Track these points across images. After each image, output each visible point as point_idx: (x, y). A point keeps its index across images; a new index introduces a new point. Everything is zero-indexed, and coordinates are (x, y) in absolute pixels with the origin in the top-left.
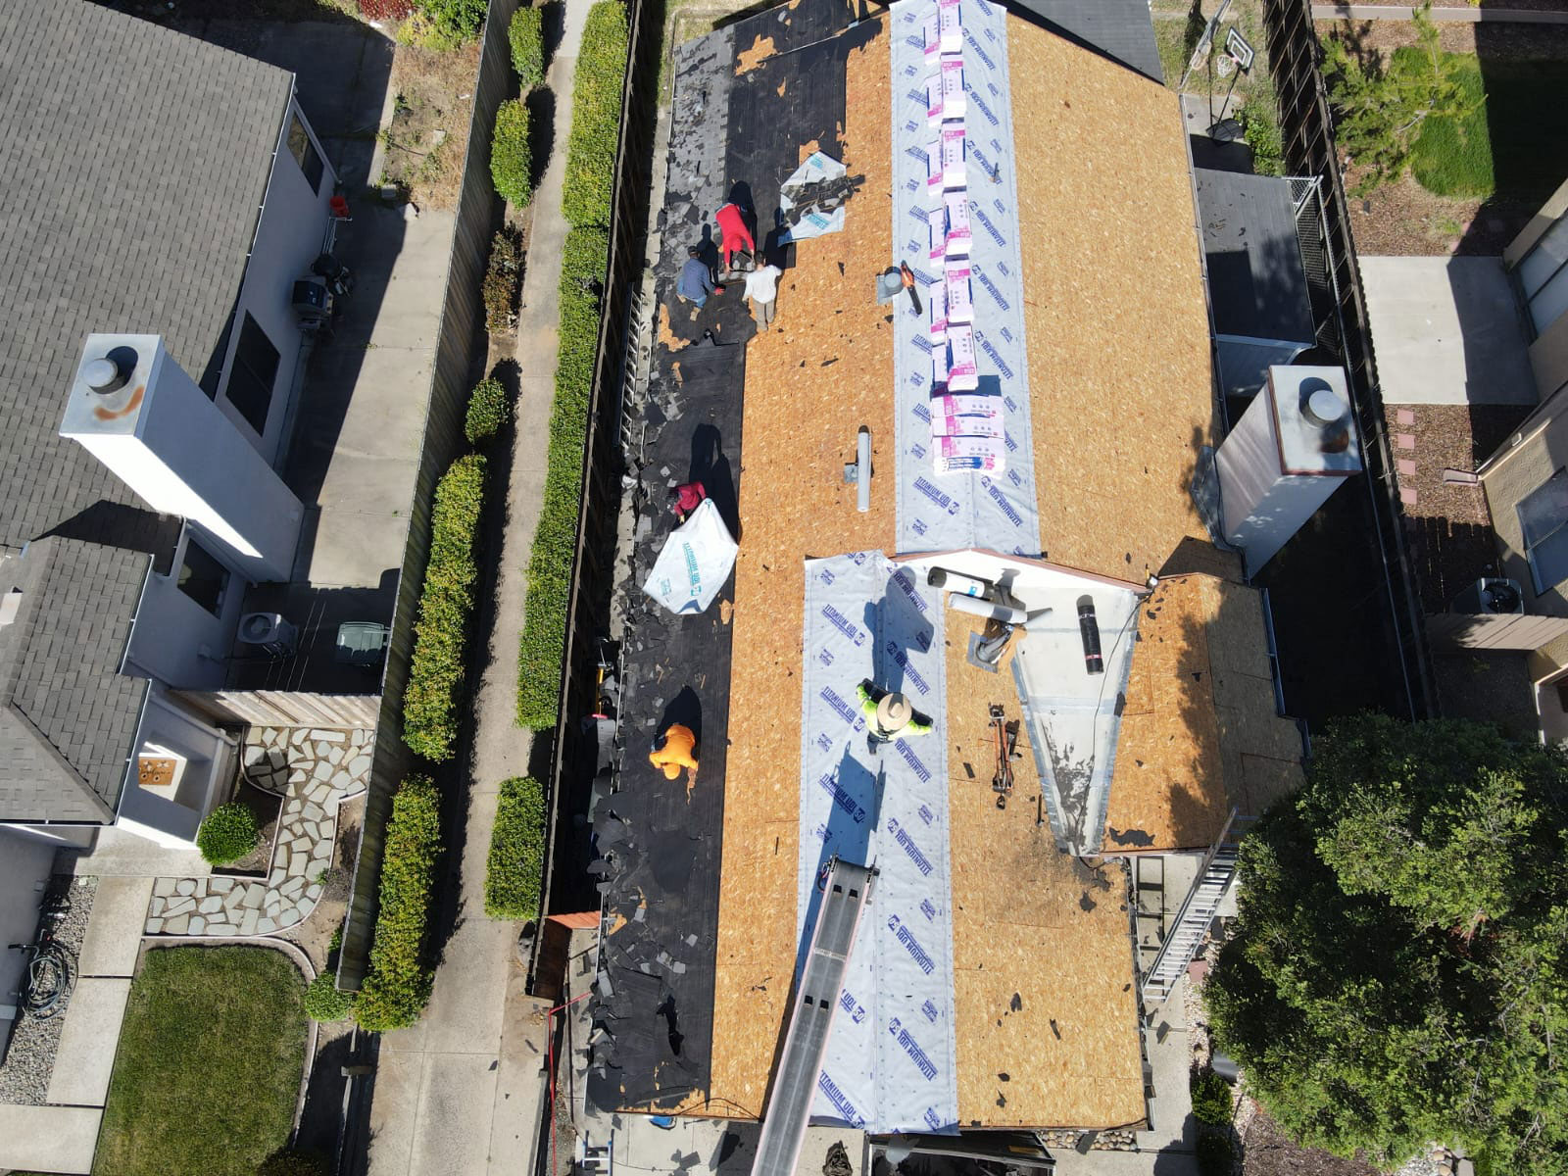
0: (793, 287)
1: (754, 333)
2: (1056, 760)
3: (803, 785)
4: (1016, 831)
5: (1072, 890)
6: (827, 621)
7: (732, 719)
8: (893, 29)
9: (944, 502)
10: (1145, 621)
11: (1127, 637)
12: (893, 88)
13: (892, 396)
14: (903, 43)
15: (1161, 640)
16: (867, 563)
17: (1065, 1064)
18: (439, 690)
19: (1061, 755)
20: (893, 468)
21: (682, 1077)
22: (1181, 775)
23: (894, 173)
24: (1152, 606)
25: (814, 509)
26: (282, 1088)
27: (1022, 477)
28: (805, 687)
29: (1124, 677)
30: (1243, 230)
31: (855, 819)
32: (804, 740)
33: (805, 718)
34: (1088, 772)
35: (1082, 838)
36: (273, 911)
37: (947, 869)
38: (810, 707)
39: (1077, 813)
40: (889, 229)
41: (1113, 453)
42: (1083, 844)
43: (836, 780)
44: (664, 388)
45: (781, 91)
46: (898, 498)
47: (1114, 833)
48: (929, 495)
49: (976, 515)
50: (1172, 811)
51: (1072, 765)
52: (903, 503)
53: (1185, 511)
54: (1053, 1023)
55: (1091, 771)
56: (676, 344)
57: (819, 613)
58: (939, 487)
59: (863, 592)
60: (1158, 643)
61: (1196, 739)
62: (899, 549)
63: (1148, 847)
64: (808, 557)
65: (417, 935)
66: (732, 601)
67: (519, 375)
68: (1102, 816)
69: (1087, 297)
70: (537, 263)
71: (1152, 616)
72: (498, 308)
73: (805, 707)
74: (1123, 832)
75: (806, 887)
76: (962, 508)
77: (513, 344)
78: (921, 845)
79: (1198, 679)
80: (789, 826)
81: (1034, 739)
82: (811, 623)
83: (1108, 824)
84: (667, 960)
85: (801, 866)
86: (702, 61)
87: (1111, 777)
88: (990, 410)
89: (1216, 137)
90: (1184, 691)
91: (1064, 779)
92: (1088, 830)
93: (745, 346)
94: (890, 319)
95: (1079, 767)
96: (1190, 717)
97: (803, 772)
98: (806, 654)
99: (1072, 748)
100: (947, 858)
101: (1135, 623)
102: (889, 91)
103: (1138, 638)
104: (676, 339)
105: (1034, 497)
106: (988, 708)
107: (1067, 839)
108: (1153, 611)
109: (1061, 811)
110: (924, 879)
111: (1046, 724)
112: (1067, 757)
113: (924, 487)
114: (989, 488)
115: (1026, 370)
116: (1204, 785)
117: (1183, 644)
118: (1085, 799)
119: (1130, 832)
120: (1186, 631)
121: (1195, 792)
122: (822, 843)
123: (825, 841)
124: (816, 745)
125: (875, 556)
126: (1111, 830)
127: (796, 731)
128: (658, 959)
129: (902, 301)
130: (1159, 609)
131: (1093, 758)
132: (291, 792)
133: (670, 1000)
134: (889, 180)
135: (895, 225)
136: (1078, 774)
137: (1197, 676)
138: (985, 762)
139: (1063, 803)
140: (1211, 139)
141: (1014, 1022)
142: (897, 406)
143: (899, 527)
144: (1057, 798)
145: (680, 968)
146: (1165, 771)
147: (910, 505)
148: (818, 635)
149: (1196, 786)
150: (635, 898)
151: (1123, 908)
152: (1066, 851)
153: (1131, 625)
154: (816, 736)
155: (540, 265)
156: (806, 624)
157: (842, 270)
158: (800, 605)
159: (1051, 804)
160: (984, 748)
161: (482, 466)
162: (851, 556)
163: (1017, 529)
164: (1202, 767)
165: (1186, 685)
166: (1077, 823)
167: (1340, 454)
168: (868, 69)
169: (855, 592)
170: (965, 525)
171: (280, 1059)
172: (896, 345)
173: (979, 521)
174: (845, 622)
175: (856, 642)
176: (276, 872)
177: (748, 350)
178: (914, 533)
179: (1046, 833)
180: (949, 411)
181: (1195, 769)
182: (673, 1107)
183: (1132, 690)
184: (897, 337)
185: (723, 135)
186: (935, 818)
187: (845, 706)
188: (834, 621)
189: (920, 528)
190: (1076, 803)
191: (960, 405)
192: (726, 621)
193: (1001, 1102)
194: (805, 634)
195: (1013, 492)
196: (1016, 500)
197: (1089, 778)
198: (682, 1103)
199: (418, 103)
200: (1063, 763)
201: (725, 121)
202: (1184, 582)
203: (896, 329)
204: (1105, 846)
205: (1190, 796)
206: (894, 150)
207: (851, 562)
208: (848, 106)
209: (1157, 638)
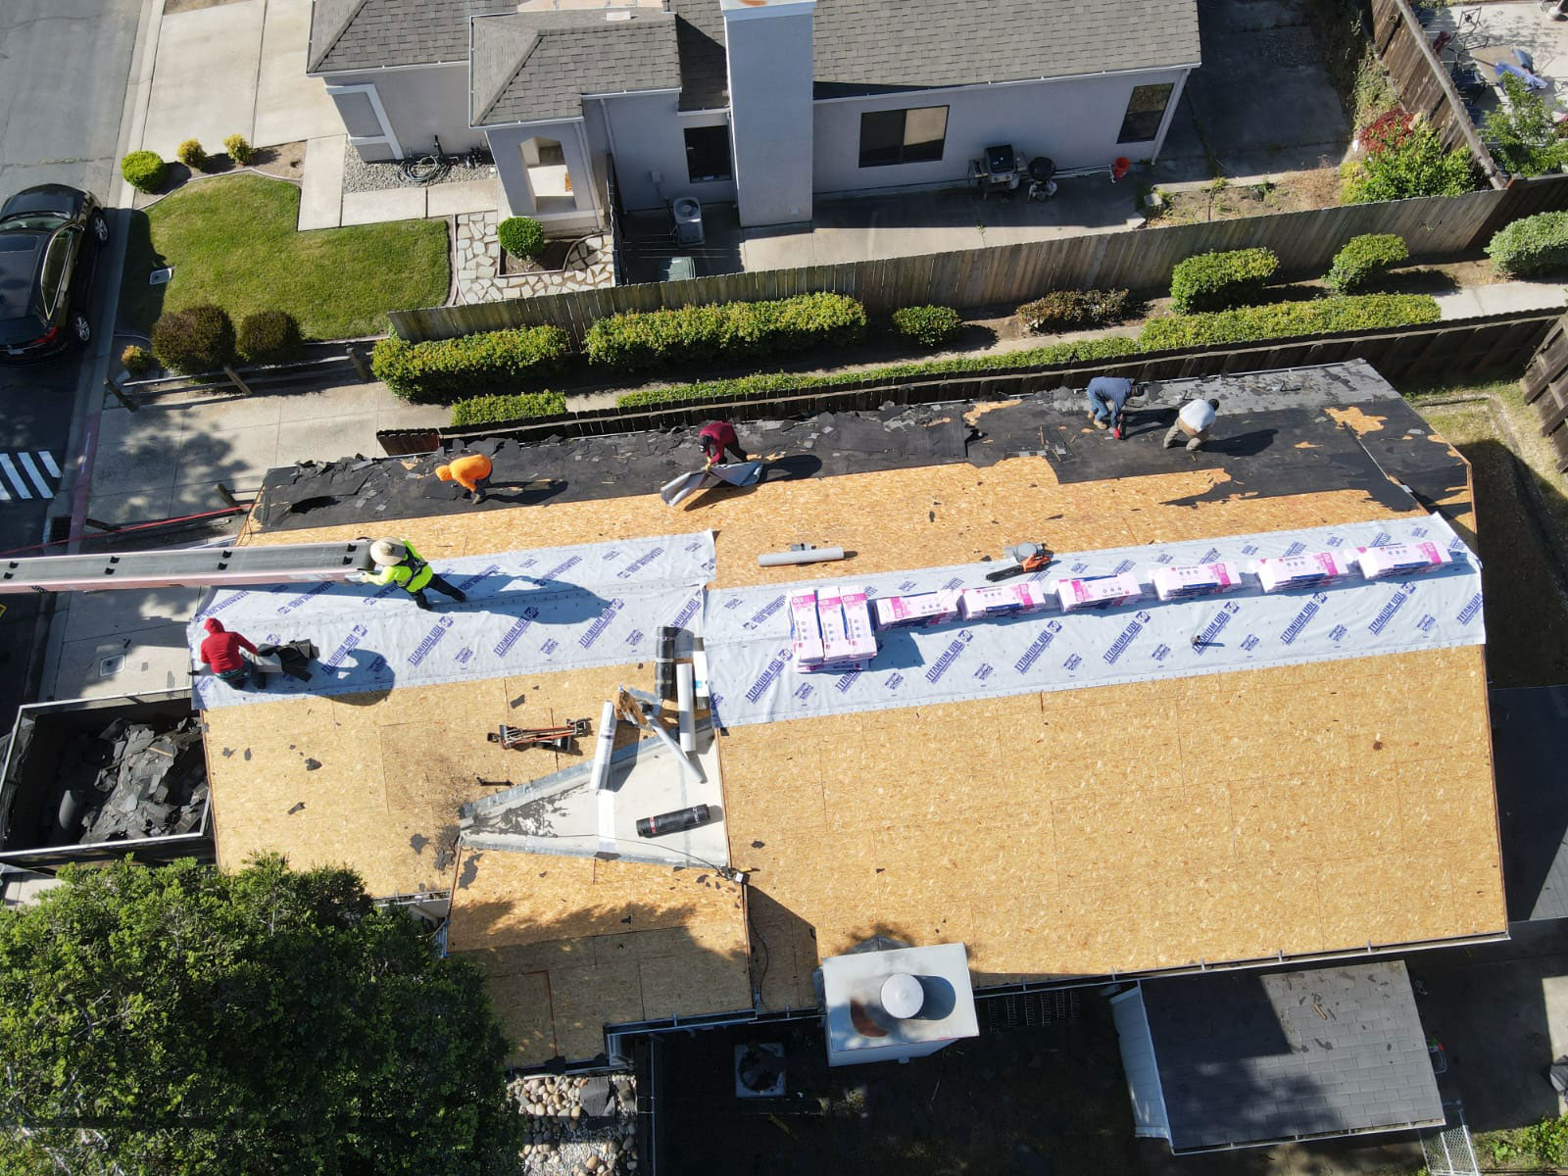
0: (1034, 486)
1: (979, 466)
2: (551, 800)
3: (494, 555)
4: (470, 756)
5: (429, 825)
6: (648, 552)
8: (1401, 520)
9: (758, 618)
10: (697, 873)
11: (683, 859)
12: (1310, 530)
13: (889, 570)
14: (1380, 530)
15: (672, 889)
16: (703, 572)
17: (268, 820)
18: (637, 333)
19: (557, 805)
20: (803, 579)
21: (273, 518)
22: (522, 910)
23: (1184, 543)
24: (712, 879)
26: (352, 326)
27: (809, 700)
28: (585, 545)
29: (636, 859)
32: (535, 550)
33: (556, 548)
34: (541, 832)
35: (478, 832)
36: (476, 287)
37: (419, 682)
38: (565, 551)
39: (502, 825)
40: (1105, 545)
41: (886, 823)
42: (471, 833)
43: (493, 575)
44: (922, 416)
45: (1304, 445)
46: (770, 586)
47: (478, 857)
48: (769, 608)
49: (742, 645)
50: (487, 904)
51: (548, 817)
52: (763, 590)
53: (850, 929)
54: (301, 806)
55: (542, 836)
56: (971, 417)
57: (658, 545)
58: (776, 614)
60: (669, 885)
61: (558, 921)
62: (711, 592)
63: (457, 885)
64: (716, 535)
65: (441, 367)
68: (496, 847)
69: (1087, 781)
71: (701, 879)
72: (1040, 308)
73: (567, 548)
74: (476, 863)
76: (749, 632)
77: (1014, 336)
78: (435, 652)
79: (624, 921)
80: (459, 551)
81: (567, 773)
82: (648, 542)
83: (487, 852)
84: (369, 496)
86: (1346, 382)
87: (533, 852)
88: (856, 639)
89: (1553, 1068)
90: (612, 910)
91: (532, 810)
92: (485, 837)
93: (962, 462)
94: (987, 559)
95: (546, 823)
96: (581, 918)
97: (505, 554)
98: (617, 542)
99: (564, 815)
100: (429, 682)
101: (694, 865)
102: (1305, 526)
103: (677, 869)
104: (978, 415)
105: (790, 718)
106: (586, 717)
107: (476, 818)
108: (707, 880)
109: (501, 809)
110: (405, 659)
112: (555, 810)
113: (780, 603)
114: (779, 659)
115: (948, 699)
116: (509, 930)
117: (663, 908)
118: (515, 832)
119: (476, 869)
120: (679, 910)
121: (502, 923)
124: (528, 558)
125: (708, 577)
126: (481, 855)
127: (545, 544)
128: (372, 491)
129: (1006, 564)
130: (708, 885)
131: (555, 836)
132: (567, 274)
133: (335, 502)
134: (1173, 539)
135: (1111, 551)
136: (539, 823)
137: (628, 920)
138: (531, 717)
139: (510, 811)
140: (1552, 1063)
141: (296, 763)
143: (736, 589)
144: (515, 804)
145: (360, 504)
146: (531, 895)
147: (756, 598)
148: (635, 548)
149: (508, 922)
151: (422, 886)
152: (462, 816)
153: (693, 861)
154: (537, 557)
156: (649, 539)
157: (1052, 518)
158: (666, 532)
159: (506, 797)
160: (544, 715)
161: (855, 322)
162: (712, 561)
163: (742, 696)
164: (529, 927)
165: (618, 911)
166: (492, 826)
167: (850, 1024)
168: (1338, 506)
169: (673, 567)
170: (729, 636)
171: (371, 319)
172: (952, 567)
173: (736, 649)
174: (644, 564)
175: (622, 573)
176: (505, 280)
177: (959, 464)
178: (728, 600)
179: (477, 791)
180: (848, 599)
181: (525, 921)
183: (621, 865)
186: (464, 666)
187: (561, 573)
188: (646, 556)
189: (733, 604)
190: (511, 821)
191: (855, 608)
193: (228, 753)
194: (639, 540)
195: (786, 689)
196: (778, 691)
197: (536, 834)
198: (255, 520)
199: (1273, 201)
200: (549, 807)
201: (1259, 409)
202: (737, 906)
203: (973, 565)
204: (467, 851)
205: (499, 917)
206: (1216, 540)
207: (707, 561)
208: (1280, 498)
209: (675, 884)
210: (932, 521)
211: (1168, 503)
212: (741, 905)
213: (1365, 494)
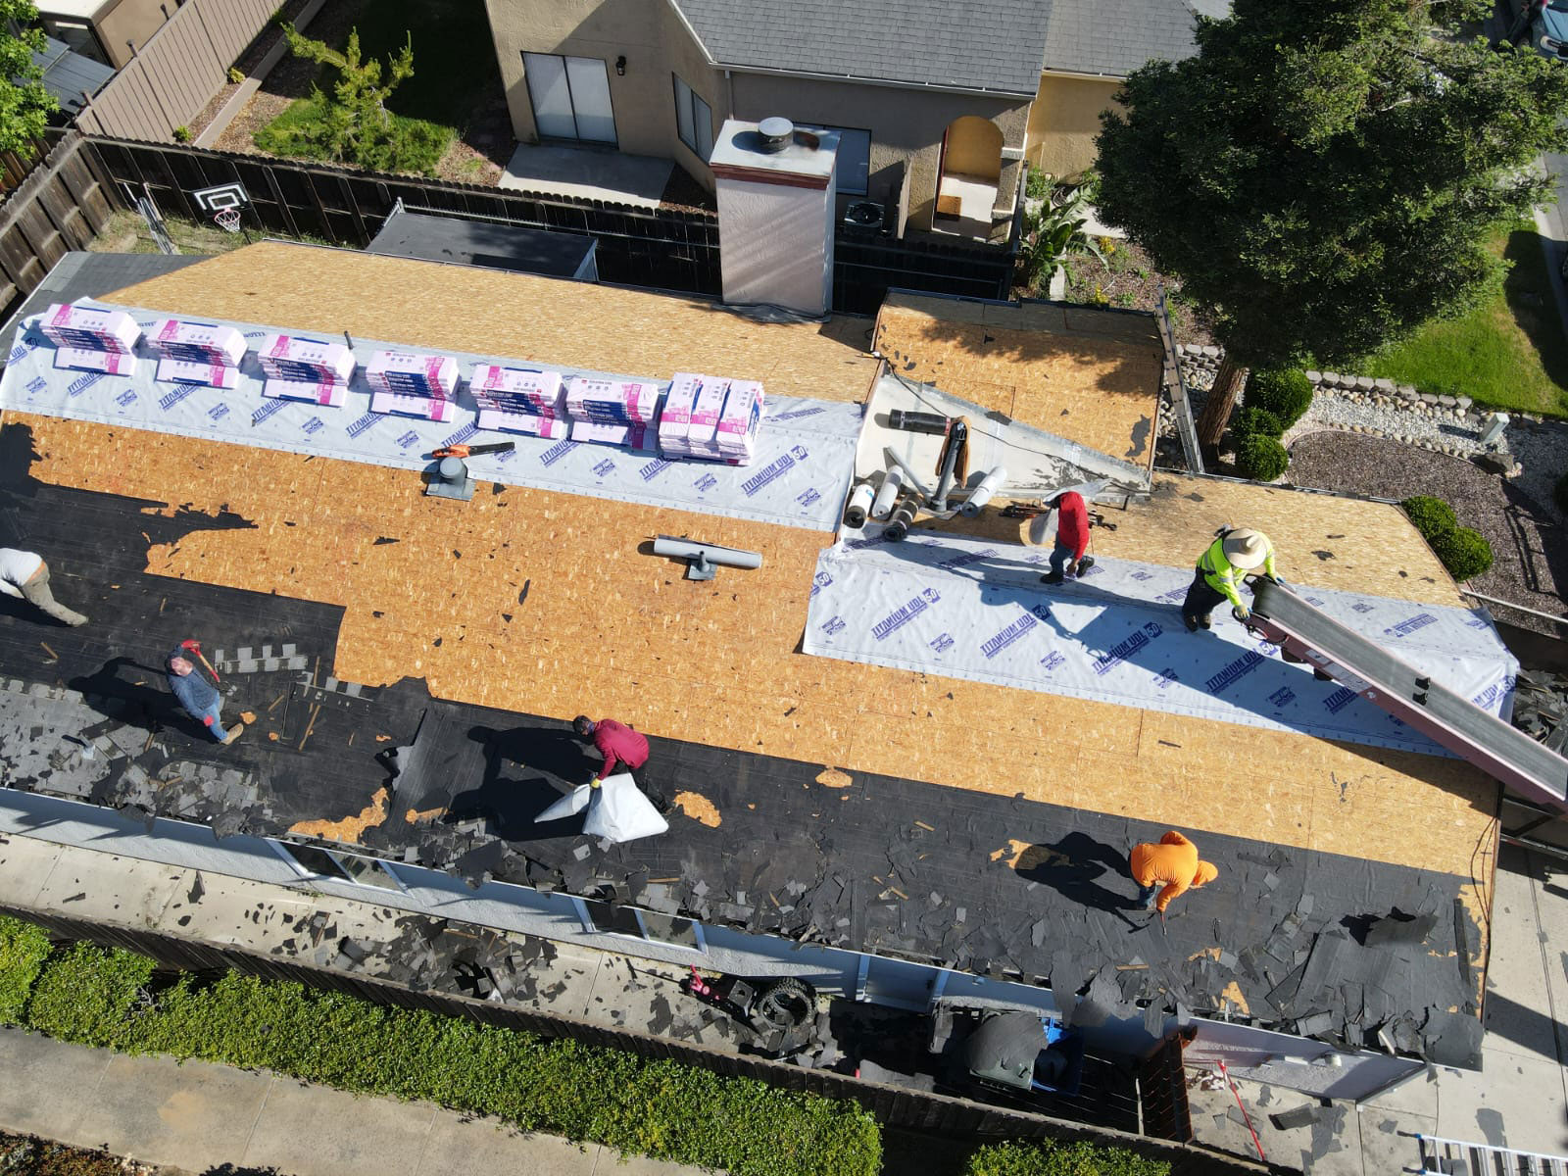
0: (377, 614)
1: (421, 684)
2: (1050, 487)
3: (1099, 698)
4: (1137, 524)
5: (1183, 503)
6: (893, 635)
7: (990, 788)
8: (37, 410)
9: (787, 462)
10: (914, 374)
11: (926, 393)
12: (138, 426)
13: (613, 503)
14: (72, 401)
15: (941, 363)
16: (833, 571)
19: (1045, 481)
20: (715, 519)
22: (1090, 375)
23: (277, 447)
24: (900, 364)
25: (731, 629)
28: (973, 677)
29: (970, 407)
30: (444, 251)
31: (1155, 636)
32: (1041, 688)
33: (1014, 684)
34: (1064, 464)
35: (1130, 484)
38: (1002, 675)
39: (1104, 483)
40: (362, 468)
42: (1138, 485)
44: (440, 841)
46: (759, 518)
47: (1131, 453)
48: (770, 479)
49: (816, 431)
50: (1122, 393)
51: (1056, 475)
52: (769, 513)
53: (788, 328)
54: (1330, 537)
55: (1063, 460)
56: (375, 815)
57: (879, 644)
58: (764, 465)
59: (869, 582)
60: (943, 367)
61: (1053, 354)
63: (1152, 424)
64: (799, 649)
66: (821, 768)
67: (234, 1169)
68: (1112, 460)
70: (29, 1115)
71: (911, 366)
73: (1000, 681)
74: (1132, 444)
75: (1229, 712)
76: (804, 443)
79: (991, 339)
80: (1147, 720)
81: (1029, 496)
82: (890, 657)
83: (1122, 457)
84: (1294, 922)
85: (1201, 714)
87: (1073, 443)
90: (1001, 354)
92: (1125, 477)
93: (437, 699)
94: (498, 488)
95: (1057, 469)
96: (1031, 353)
97: (1084, 695)
98: (930, 670)
99: (1038, 471)
101: (915, 384)
103: (932, 384)
104: (365, 811)
106: (1003, 517)
107: (1133, 495)
108: (906, 365)
109: (1105, 494)
111: (1011, 485)
112: (1047, 477)
113: (754, 485)
114: (779, 418)
116: (1103, 357)
117: (951, 344)
118: (1091, 472)
119: (1133, 438)
120: (938, 338)
121: (1109, 368)
122: (1175, 684)
123: (1174, 677)
124: (1052, 673)
125: (828, 559)
126: (1127, 455)
127: (1027, 697)
128: (1291, 936)
129: (483, 469)
130: (906, 358)
131: (1049, 456)
133: (1347, 921)
134: (285, 456)
135: (360, 459)
136: (1064, 472)
137: (988, 339)
141: (1345, 559)
142: (630, 500)
143: (798, 524)
145: (1307, 905)
146: (1080, 390)
147: (777, 505)
148: (909, 651)
149: (1103, 365)
150: (1204, 963)
152: (1145, 501)
153: (915, 389)
154: (1041, 671)
155: (36, 1111)
156: (888, 663)
157: (390, 541)
158: (861, 668)
162: (817, 589)
163: (830, 412)
164: (1082, 356)
165: (995, 351)
166: (1115, 485)
168: (80, 455)
169: (867, 592)
170: (827, 443)
172: (542, 486)
173: (824, 431)
174: (903, 611)
175: (934, 601)
177: (444, 696)
178: (814, 506)
179: (1131, 507)
181: (1082, 363)
182: (1478, 932)
183: (986, 405)
184: (531, 484)
185: (41, 690)
186: (1143, 571)
187: (1012, 628)
188: (897, 627)
189: (810, 497)
190: (1095, 482)
191: (679, 405)
192: (847, 781)
193: (1430, 581)
194: (903, 666)
196: (792, 406)
197: (1069, 463)
198: (1475, 919)
200: (1052, 481)
202: (884, 329)
203: (518, 482)
204: (1142, 465)
205: (1110, 374)
206: (241, 441)
207: (824, 591)
208: (124, 493)
209: (937, 367)
210: (528, 583)
211: (248, 524)
212: (881, 330)
213: (36, 471)
